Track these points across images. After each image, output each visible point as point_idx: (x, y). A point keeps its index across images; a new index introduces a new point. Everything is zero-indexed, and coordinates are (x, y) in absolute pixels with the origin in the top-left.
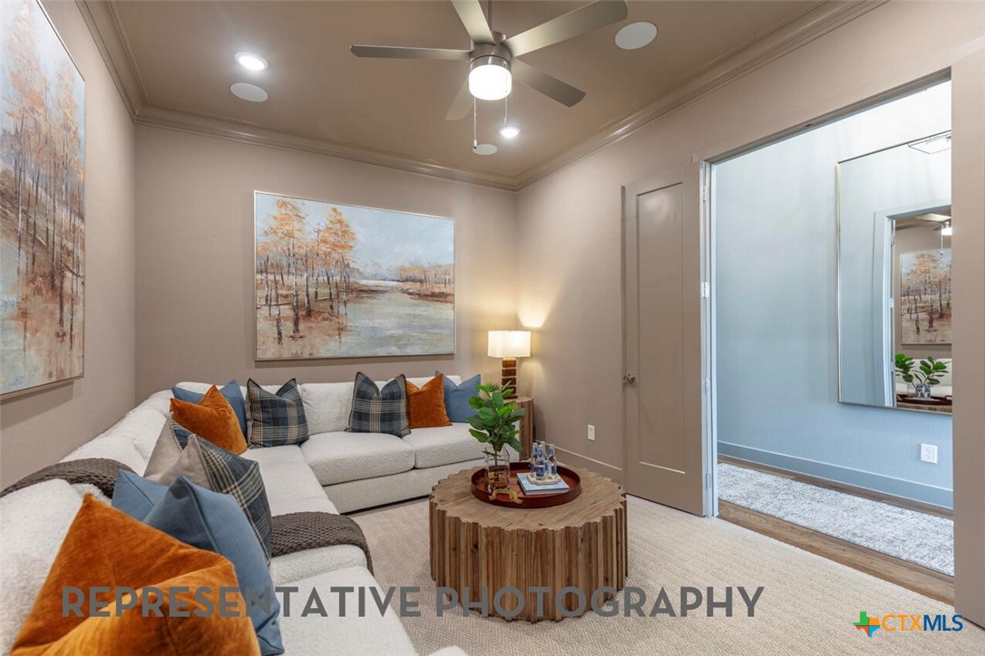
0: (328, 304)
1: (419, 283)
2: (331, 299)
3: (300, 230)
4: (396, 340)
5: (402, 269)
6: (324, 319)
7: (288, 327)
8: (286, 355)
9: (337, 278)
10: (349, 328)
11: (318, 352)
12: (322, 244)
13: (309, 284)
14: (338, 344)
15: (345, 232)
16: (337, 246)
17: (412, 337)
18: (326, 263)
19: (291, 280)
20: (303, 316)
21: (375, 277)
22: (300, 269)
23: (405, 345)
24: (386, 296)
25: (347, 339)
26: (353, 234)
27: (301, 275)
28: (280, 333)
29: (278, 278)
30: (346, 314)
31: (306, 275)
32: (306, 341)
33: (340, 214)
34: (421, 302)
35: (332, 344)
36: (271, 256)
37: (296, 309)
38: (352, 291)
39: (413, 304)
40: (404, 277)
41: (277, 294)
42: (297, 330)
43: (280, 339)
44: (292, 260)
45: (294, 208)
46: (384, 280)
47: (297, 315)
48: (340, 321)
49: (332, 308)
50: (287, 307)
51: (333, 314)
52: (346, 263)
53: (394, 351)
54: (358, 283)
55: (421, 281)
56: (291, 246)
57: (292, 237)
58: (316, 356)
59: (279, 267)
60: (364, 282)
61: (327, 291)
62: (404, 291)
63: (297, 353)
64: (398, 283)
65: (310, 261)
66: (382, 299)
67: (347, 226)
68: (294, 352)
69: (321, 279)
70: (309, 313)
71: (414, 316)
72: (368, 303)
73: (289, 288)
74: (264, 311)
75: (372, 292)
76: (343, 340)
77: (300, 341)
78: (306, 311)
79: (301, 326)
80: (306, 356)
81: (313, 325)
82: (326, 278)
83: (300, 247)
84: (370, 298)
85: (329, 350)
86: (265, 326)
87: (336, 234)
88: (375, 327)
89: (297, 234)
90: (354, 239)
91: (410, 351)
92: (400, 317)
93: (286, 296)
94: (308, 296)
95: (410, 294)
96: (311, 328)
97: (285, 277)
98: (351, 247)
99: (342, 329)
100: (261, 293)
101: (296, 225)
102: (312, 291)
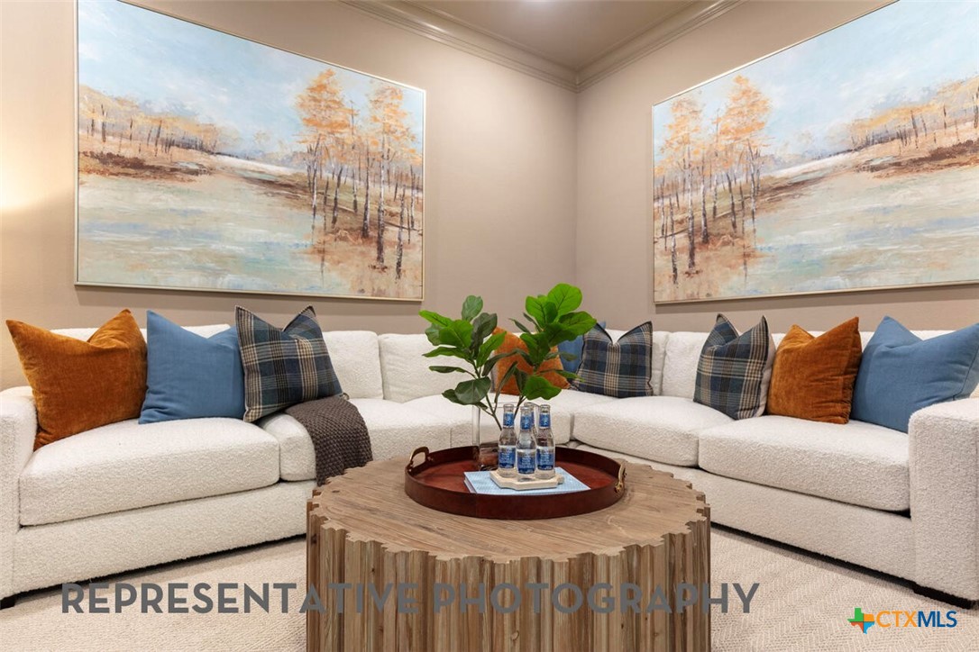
0: (729, 221)
1: (897, 142)
2: (734, 213)
3: (696, 130)
4: (842, 263)
5: (859, 125)
6: (725, 244)
7: (683, 259)
8: (682, 297)
9: (742, 180)
10: (758, 253)
11: (717, 291)
12: (723, 137)
13: (706, 198)
14: (743, 278)
15: (753, 104)
16: (742, 132)
17: (879, 253)
18: (727, 162)
19: (686, 199)
20: (699, 243)
21: (801, 159)
22: (696, 182)
23: (866, 271)
24: (822, 185)
25: (757, 269)
26: (765, 102)
27: (697, 189)
28: (675, 270)
29: (674, 200)
30: (755, 231)
31: (702, 187)
32: (702, 277)
33: (747, 80)
34: (902, 178)
35: (735, 278)
36: (667, 176)
37: (691, 236)
38: (764, 192)
39: (881, 187)
40: (860, 139)
41: (673, 222)
42: (692, 264)
43: (675, 276)
44: (688, 172)
45: (690, 103)
46: (819, 158)
47: (692, 243)
48: (746, 243)
49: (734, 225)
50: (682, 235)
51: (736, 233)
52: (754, 153)
53: (840, 283)
54: (772, 178)
55: (902, 136)
56: (686, 155)
57: (689, 142)
58: (715, 297)
59: (674, 186)
60: (784, 173)
61: (728, 202)
62: (858, 168)
63: (692, 295)
64: (848, 156)
65: (707, 166)
66: (814, 192)
67: (756, 94)
68: (689, 292)
69: (720, 188)
70: (707, 239)
71: (885, 211)
72: (792, 205)
73: (685, 210)
74: (660, 245)
75: (795, 186)
76: (750, 270)
77: (696, 278)
78: (702, 237)
79: (697, 259)
80: (703, 297)
81: (711, 254)
82: (727, 184)
83: (696, 153)
84: (793, 197)
85: (731, 289)
86: (663, 263)
87: (741, 113)
89: (693, 137)
90: (766, 109)
91: (873, 282)
92: (852, 219)
93: (681, 222)
94: (704, 215)
95: (873, 169)
96: (708, 258)
97: (680, 197)
98: (763, 123)
99: (749, 256)
100: (658, 224)
101: (692, 124)
102: (709, 207)
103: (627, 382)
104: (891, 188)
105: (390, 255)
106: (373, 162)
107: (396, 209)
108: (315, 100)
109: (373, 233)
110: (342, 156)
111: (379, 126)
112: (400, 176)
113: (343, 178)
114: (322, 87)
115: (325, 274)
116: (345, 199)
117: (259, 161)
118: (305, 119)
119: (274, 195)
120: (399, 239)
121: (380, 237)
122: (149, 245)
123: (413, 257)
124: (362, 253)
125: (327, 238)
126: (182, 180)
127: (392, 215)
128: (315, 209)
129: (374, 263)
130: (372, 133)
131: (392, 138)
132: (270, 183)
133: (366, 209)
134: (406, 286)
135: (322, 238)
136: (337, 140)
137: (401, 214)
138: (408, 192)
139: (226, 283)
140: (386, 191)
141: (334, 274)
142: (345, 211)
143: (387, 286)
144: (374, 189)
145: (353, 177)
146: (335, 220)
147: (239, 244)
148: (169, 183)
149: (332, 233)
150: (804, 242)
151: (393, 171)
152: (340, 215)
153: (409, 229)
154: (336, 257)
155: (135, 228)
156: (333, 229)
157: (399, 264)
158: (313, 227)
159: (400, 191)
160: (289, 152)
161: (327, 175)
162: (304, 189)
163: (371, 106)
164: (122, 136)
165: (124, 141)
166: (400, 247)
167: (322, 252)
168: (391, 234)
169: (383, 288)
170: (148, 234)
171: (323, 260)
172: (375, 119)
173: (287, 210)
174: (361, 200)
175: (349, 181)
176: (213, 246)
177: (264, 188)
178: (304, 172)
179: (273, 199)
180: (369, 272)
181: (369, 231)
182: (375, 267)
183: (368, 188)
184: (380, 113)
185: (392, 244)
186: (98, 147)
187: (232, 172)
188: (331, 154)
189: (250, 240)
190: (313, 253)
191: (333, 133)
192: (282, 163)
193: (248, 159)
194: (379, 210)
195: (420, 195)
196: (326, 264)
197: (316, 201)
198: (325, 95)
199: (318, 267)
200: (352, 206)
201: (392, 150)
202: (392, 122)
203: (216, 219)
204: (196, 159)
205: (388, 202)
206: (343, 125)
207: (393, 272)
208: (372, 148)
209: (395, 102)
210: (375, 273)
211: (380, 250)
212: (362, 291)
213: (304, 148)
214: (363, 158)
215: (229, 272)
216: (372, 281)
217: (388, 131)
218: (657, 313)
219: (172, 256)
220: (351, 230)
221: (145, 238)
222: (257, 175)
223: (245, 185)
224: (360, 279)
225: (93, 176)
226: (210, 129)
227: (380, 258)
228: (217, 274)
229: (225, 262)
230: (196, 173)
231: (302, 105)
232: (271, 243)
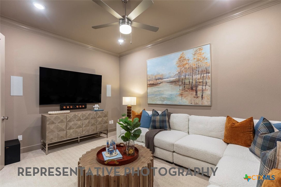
105: (199, 94)
106: (193, 70)
107: (201, 81)
108: (180, 61)
109: (194, 88)
110: (186, 71)
111: (196, 60)
112: (202, 71)
113: (186, 77)
114: (181, 57)
115: (182, 100)
116: (187, 81)
117: (170, 78)
118: (178, 66)
119: (172, 84)
120: (202, 89)
121: (196, 89)
122: (154, 97)
123: (207, 93)
124: (192, 94)
125: (183, 91)
126: (158, 85)
127: (200, 82)
128: (180, 85)
129: (195, 96)
130: (193, 63)
131: (199, 61)
132: (171, 82)
133: (192, 82)
134: (205, 102)
135: (182, 92)
136: (185, 68)
137: (203, 81)
138: (205, 75)
139: (165, 102)
140: (198, 76)
141: (184, 100)
142: (187, 84)
143: (199, 101)
144: (194, 77)
145: (189, 75)
146: (184, 87)
147: (167, 95)
148: (157, 86)
149: (184, 90)
151: (200, 70)
152: (186, 86)
153: (205, 85)
154: (185, 96)
155: (153, 95)
156: (184, 89)
157: (202, 96)
158: (180, 89)
159: (202, 75)
160: (175, 74)
161: (182, 77)
162: (178, 82)
163: (193, 56)
164: (151, 80)
165: (152, 81)
166: (203, 91)
167: (181, 95)
168: (200, 88)
169: (197, 102)
170: (154, 95)
171: (182, 96)
172: (194, 59)
173: (174, 87)
174: (191, 81)
175: (188, 77)
176: (163, 96)
177: (170, 83)
178: (178, 78)
179: (172, 85)
180: (193, 98)
181: (193, 88)
182: (195, 97)
183: (193, 77)
184: (196, 57)
185: (200, 90)
186: (149, 83)
187: (165, 82)
188: (183, 72)
189: (168, 94)
190: (180, 95)
191: (184, 67)
192: (173, 77)
193: (168, 78)
194: (196, 82)
195: (210, 75)
196: (183, 97)
197: (180, 83)
198: (182, 59)
199: (181, 98)
200: (188, 83)
201: (200, 65)
202: (199, 57)
203: (163, 91)
204: (161, 81)
205: (198, 79)
206: (186, 64)
207: (200, 98)
208: (194, 67)
209: (200, 51)
210: (195, 99)
211: (196, 92)
212: (192, 103)
213: (178, 73)
214: (191, 70)
215: (165, 101)
216: (194, 101)
217: (198, 60)
219: (157, 99)
220: (188, 89)
221: (154, 96)
222: (169, 81)
223: (167, 84)
224: (191, 100)
225: (149, 87)
226: (162, 75)
227: (196, 95)
228: (163, 101)
229: (164, 99)
230: (160, 83)
231: (177, 63)
232: (172, 94)
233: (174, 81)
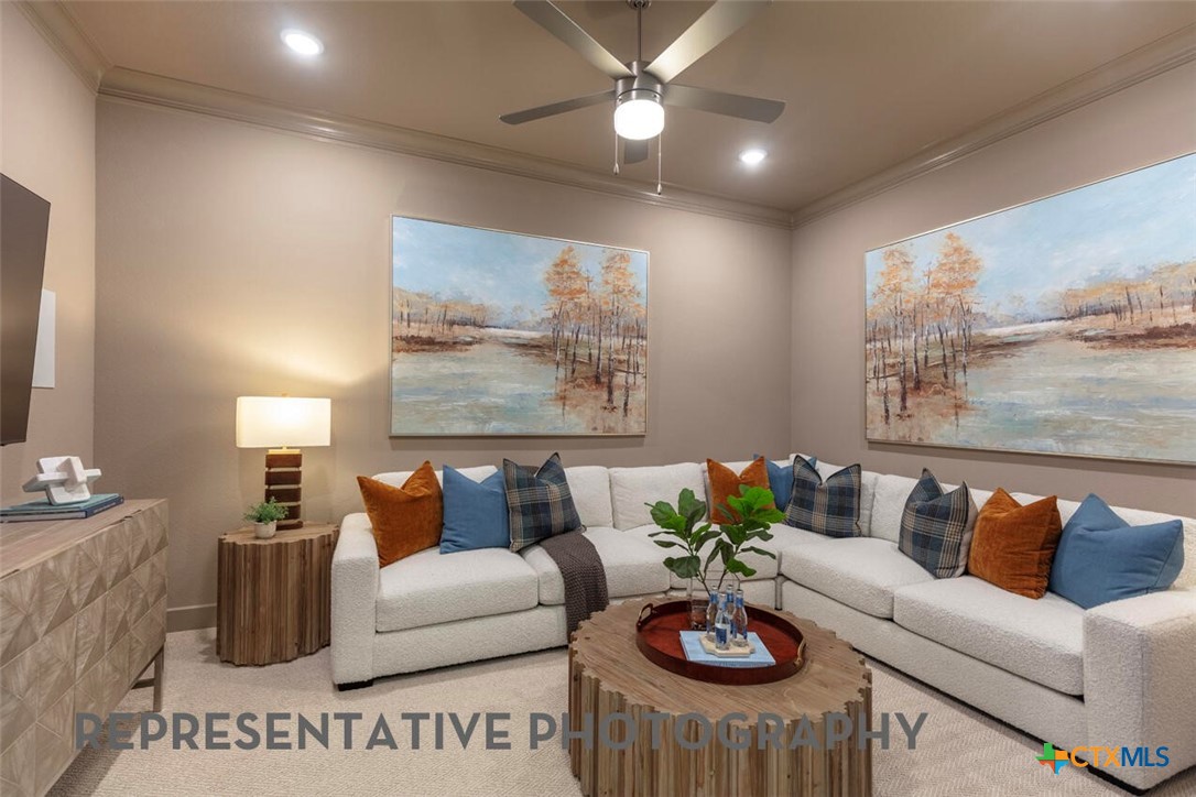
0: (941, 371)
1: (1111, 317)
2: (945, 364)
3: (908, 280)
4: (1056, 427)
5: (1071, 294)
6: (937, 392)
7: (895, 401)
8: (893, 438)
9: (953, 333)
10: (969, 406)
11: (928, 438)
12: (933, 290)
13: (919, 346)
14: (955, 428)
15: (965, 262)
16: (953, 286)
17: (1094, 422)
18: (938, 314)
19: (897, 345)
20: (910, 388)
21: (1013, 321)
22: (907, 330)
23: (1078, 438)
24: (1035, 349)
25: (968, 421)
26: (976, 262)
27: (909, 337)
28: (887, 411)
29: (886, 344)
30: (966, 384)
31: (914, 335)
32: (914, 421)
33: (958, 238)
34: (1117, 352)
35: (946, 427)
36: (879, 319)
37: (903, 380)
38: (975, 348)
39: (1095, 358)
40: (1074, 306)
41: (884, 364)
42: (904, 407)
43: (887, 417)
44: (899, 319)
45: (901, 254)
46: (1031, 322)
47: (904, 388)
48: (957, 394)
49: (946, 376)
50: (894, 378)
51: (947, 385)
52: (966, 309)
53: (1051, 446)
54: (984, 335)
55: (1117, 311)
56: (898, 303)
57: (900, 291)
58: (926, 442)
59: (886, 330)
60: (995, 332)
61: (939, 353)
62: (1071, 336)
63: (904, 437)
64: (1061, 323)
65: (919, 315)
66: (1027, 356)
67: (968, 252)
68: (901, 434)
69: (932, 337)
70: (918, 386)
71: (1100, 382)
72: (1001, 364)
73: (897, 355)
74: (872, 385)
75: (1008, 346)
76: (961, 422)
77: (908, 422)
78: (914, 383)
79: (909, 403)
80: (914, 441)
81: (923, 400)
82: (938, 335)
83: (908, 301)
84: (1005, 356)
85: (942, 436)
86: (874, 402)
87: (952, 269)
88: (1014, 404)
89: (905, 286)
90: (977, 268)
91: (1086, 449)
92: (1065, 385)
93: (893, 366)
94: (916, 362)
95: (1087, 339)
96: (920, 404)
97: (892, 342)
98: (974, 281)
99: (960, 407)
100: (870, 365)
101: (904, 274)
102: (921, 355)
103: (836, 523)
104: (1105, 360)
105: (618, 396)
106: (604, 319)
107: (623, 357)
108: (558, 273)
109: (604, 379)
110: (580, 318)
111: (610, 288)
112: (627, 329)
113: (580, 336)
114: (564, 262)
115: (566, 416)
116: (582, 352)
117: (518, 329)
118: (551, 291)
119: (527, 355)
120: (627, 382)
121: (610, 382)
122: (438, 403)
123: (638, 397)
124: (596, 397)
125: (568, 387)
126: (461, 351)
127: (620, 362)
128: (558, 364)
129: (605, 404)
130: (604, 295)
131: (620, 296)
132: (524, 345)
133: (599, 359)
134: (632, 423)
135: (564, 387)
136: (576, 304)
137: (628, 361)
138: (634, 342)
139: (492, 428)
140: (616, 342)
141: (573, 416)
142: (582, 362)
143: (617, 423)
144: (605, 342)
145: (589, 334)
146: (573, 372)
147: (501, 397)
148: (452, 354)
149: (571, 382)
150: (1016, 401)
151: (622, 323)
152: (578, 367)
153: (634, 373)
154: (574, 402)
155: (429, 390)
156: (572, 379)
157: (626, 404)
158: (557, 378)
159: (627, 341)
160: (538, 319)
161: (567, 334)
162: (549, 347)
163: (603, 271)
164: (420, 322)
165: (422, 325)
166: (627, 389)
167: (563, 398)
168: (620, 378)
169: (612, 425)
170: (436, 395)
171: (564, 405)
172: (607, 283)
173: (537, 366)
174: (595, 352)
175: (585, 336)
176: (483, 400)
177: (519, 351)
178: (550, 334)
179: (527, 359)
180: (601, 412)
181: (601, 377)
182: (605, 408)
183: (600, 341)
184: (611, 277)
185: (620, 387)
186: (405, 331)
187: (496, 340)
188: (571, 316)
189: (509, 393)
190: (556, 399)
191: (572, 299)
192: (532, 329)
193: (508, 328)
194: (609, 360)
195: (644, 343)
196: (567, 408)
197: (559, 356)
198: (567, 268)
199: (560, 411)
200: (587, 358)
201: (621, 307)
202: (620, 283)
203: (485, 379)
204: (474, 332)
205: (617, 352)
206: (581, 291)
207: (620, 411)
208: (604, 307)
209: (623, 265)
210: (606, 413)
211: (610, 393)
212: (595, 429)
213: (550, 314)
214: (597, 317)
215: (494, 419)
216: (603, 420)
217: (617, 291)
218: (870, 448)
219: (453, 410)
220: (586, 378)
221: (436, 398)
222: (514, 341)
223: (505, 350)
224: (594, 419)
225: (401, 354)
226: (481, 308)
227: (610, 400)
228: (485, 422)
229: (490, 412)
230: (470, 344)
231: (548, 279)
232: (525, 395)
233: (535, 343)
